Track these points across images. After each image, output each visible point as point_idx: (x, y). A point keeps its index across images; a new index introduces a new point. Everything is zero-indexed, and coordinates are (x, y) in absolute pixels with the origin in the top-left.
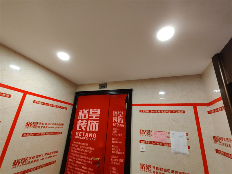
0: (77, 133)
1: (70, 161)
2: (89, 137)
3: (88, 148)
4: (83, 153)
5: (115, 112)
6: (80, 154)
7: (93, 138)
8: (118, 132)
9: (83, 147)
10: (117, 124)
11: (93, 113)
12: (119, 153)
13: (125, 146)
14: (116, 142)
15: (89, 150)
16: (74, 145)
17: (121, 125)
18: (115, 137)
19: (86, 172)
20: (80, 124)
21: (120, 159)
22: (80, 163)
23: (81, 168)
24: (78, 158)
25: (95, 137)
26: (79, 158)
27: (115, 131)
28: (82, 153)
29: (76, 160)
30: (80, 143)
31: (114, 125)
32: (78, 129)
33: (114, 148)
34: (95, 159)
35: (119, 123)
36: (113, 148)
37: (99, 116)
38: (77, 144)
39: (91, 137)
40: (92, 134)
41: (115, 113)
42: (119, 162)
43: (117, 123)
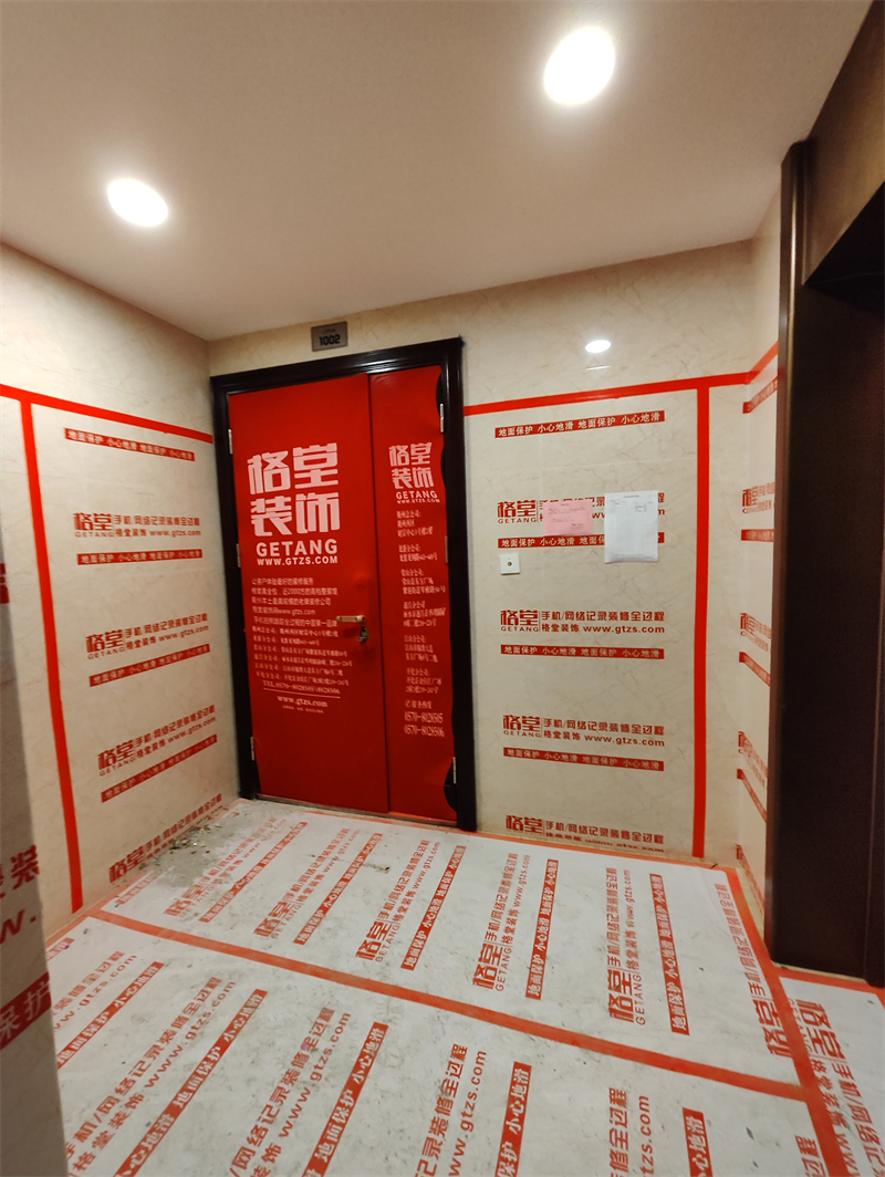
0: (261, 547)
1: (258, 643)
2: (312, 552)
3: (313, 591)
4: (300, 612)
5: (398, 447)
6: (289, 617)
7: (329, 555)
8: (419, 523)
9: (295, 591)
10: (412, 492)
11: (306, 463)
12: (429, 590)
13: (449, 564)
14: (416, 557)
15: (320, 597)
16: (258, 589)
17: (425, 494)
18: (408, 541)
19: (324, 662)
20: (265, 515)
21: (433, 608)
22: (297, 641)
23: (305, 655)
24: (284, 627)
25: (335, 551)
26: (290, 628)
27: (404, 521)
28: (294, 612)
29: (279, 636)
30: (280, 582)
31: (402, 498)
32: (260, 531)
33: (410, 578)
34: (347, 619)
35: (418, 489)
36: (406, 577)
37: (335, 472)
38: (272, 586)
39: (319, 552)
40: (320, 541)
41: (397, 454)
42: (431, 618)
43: (411, 490)
